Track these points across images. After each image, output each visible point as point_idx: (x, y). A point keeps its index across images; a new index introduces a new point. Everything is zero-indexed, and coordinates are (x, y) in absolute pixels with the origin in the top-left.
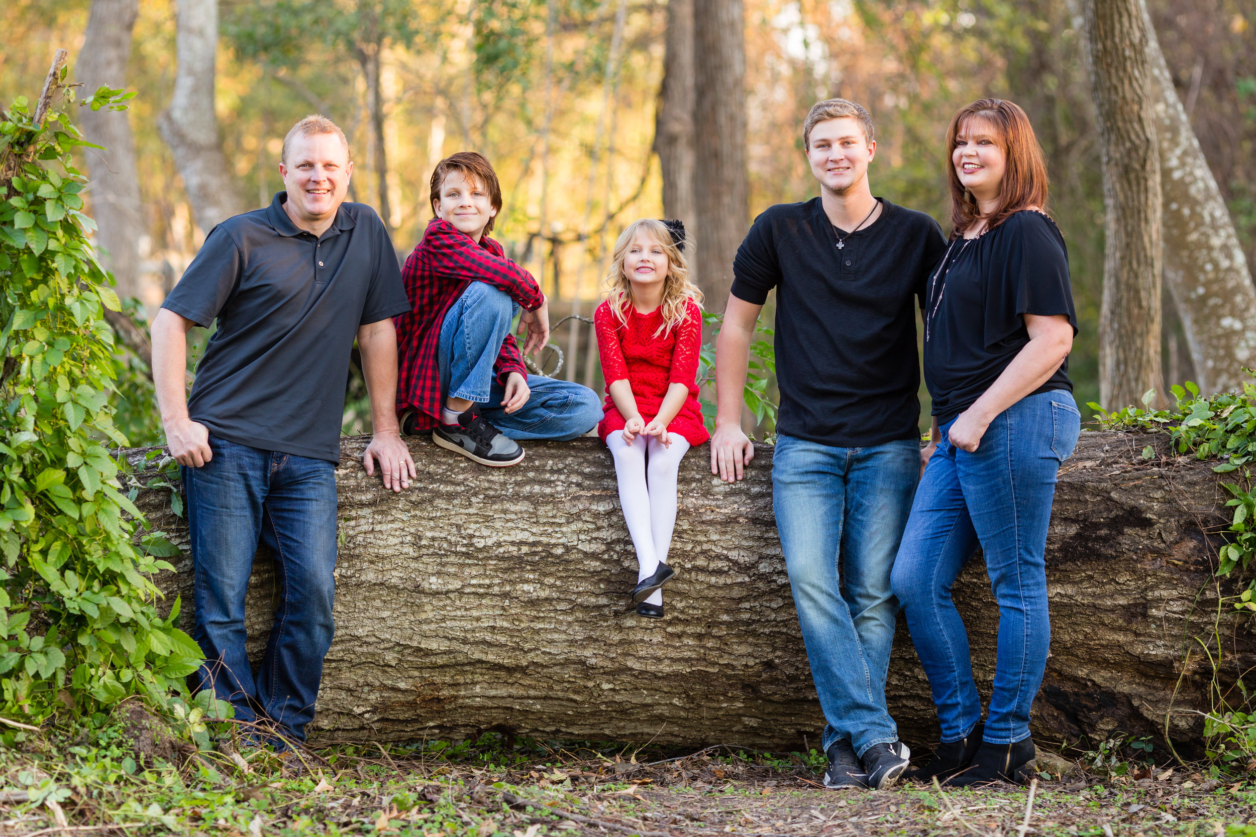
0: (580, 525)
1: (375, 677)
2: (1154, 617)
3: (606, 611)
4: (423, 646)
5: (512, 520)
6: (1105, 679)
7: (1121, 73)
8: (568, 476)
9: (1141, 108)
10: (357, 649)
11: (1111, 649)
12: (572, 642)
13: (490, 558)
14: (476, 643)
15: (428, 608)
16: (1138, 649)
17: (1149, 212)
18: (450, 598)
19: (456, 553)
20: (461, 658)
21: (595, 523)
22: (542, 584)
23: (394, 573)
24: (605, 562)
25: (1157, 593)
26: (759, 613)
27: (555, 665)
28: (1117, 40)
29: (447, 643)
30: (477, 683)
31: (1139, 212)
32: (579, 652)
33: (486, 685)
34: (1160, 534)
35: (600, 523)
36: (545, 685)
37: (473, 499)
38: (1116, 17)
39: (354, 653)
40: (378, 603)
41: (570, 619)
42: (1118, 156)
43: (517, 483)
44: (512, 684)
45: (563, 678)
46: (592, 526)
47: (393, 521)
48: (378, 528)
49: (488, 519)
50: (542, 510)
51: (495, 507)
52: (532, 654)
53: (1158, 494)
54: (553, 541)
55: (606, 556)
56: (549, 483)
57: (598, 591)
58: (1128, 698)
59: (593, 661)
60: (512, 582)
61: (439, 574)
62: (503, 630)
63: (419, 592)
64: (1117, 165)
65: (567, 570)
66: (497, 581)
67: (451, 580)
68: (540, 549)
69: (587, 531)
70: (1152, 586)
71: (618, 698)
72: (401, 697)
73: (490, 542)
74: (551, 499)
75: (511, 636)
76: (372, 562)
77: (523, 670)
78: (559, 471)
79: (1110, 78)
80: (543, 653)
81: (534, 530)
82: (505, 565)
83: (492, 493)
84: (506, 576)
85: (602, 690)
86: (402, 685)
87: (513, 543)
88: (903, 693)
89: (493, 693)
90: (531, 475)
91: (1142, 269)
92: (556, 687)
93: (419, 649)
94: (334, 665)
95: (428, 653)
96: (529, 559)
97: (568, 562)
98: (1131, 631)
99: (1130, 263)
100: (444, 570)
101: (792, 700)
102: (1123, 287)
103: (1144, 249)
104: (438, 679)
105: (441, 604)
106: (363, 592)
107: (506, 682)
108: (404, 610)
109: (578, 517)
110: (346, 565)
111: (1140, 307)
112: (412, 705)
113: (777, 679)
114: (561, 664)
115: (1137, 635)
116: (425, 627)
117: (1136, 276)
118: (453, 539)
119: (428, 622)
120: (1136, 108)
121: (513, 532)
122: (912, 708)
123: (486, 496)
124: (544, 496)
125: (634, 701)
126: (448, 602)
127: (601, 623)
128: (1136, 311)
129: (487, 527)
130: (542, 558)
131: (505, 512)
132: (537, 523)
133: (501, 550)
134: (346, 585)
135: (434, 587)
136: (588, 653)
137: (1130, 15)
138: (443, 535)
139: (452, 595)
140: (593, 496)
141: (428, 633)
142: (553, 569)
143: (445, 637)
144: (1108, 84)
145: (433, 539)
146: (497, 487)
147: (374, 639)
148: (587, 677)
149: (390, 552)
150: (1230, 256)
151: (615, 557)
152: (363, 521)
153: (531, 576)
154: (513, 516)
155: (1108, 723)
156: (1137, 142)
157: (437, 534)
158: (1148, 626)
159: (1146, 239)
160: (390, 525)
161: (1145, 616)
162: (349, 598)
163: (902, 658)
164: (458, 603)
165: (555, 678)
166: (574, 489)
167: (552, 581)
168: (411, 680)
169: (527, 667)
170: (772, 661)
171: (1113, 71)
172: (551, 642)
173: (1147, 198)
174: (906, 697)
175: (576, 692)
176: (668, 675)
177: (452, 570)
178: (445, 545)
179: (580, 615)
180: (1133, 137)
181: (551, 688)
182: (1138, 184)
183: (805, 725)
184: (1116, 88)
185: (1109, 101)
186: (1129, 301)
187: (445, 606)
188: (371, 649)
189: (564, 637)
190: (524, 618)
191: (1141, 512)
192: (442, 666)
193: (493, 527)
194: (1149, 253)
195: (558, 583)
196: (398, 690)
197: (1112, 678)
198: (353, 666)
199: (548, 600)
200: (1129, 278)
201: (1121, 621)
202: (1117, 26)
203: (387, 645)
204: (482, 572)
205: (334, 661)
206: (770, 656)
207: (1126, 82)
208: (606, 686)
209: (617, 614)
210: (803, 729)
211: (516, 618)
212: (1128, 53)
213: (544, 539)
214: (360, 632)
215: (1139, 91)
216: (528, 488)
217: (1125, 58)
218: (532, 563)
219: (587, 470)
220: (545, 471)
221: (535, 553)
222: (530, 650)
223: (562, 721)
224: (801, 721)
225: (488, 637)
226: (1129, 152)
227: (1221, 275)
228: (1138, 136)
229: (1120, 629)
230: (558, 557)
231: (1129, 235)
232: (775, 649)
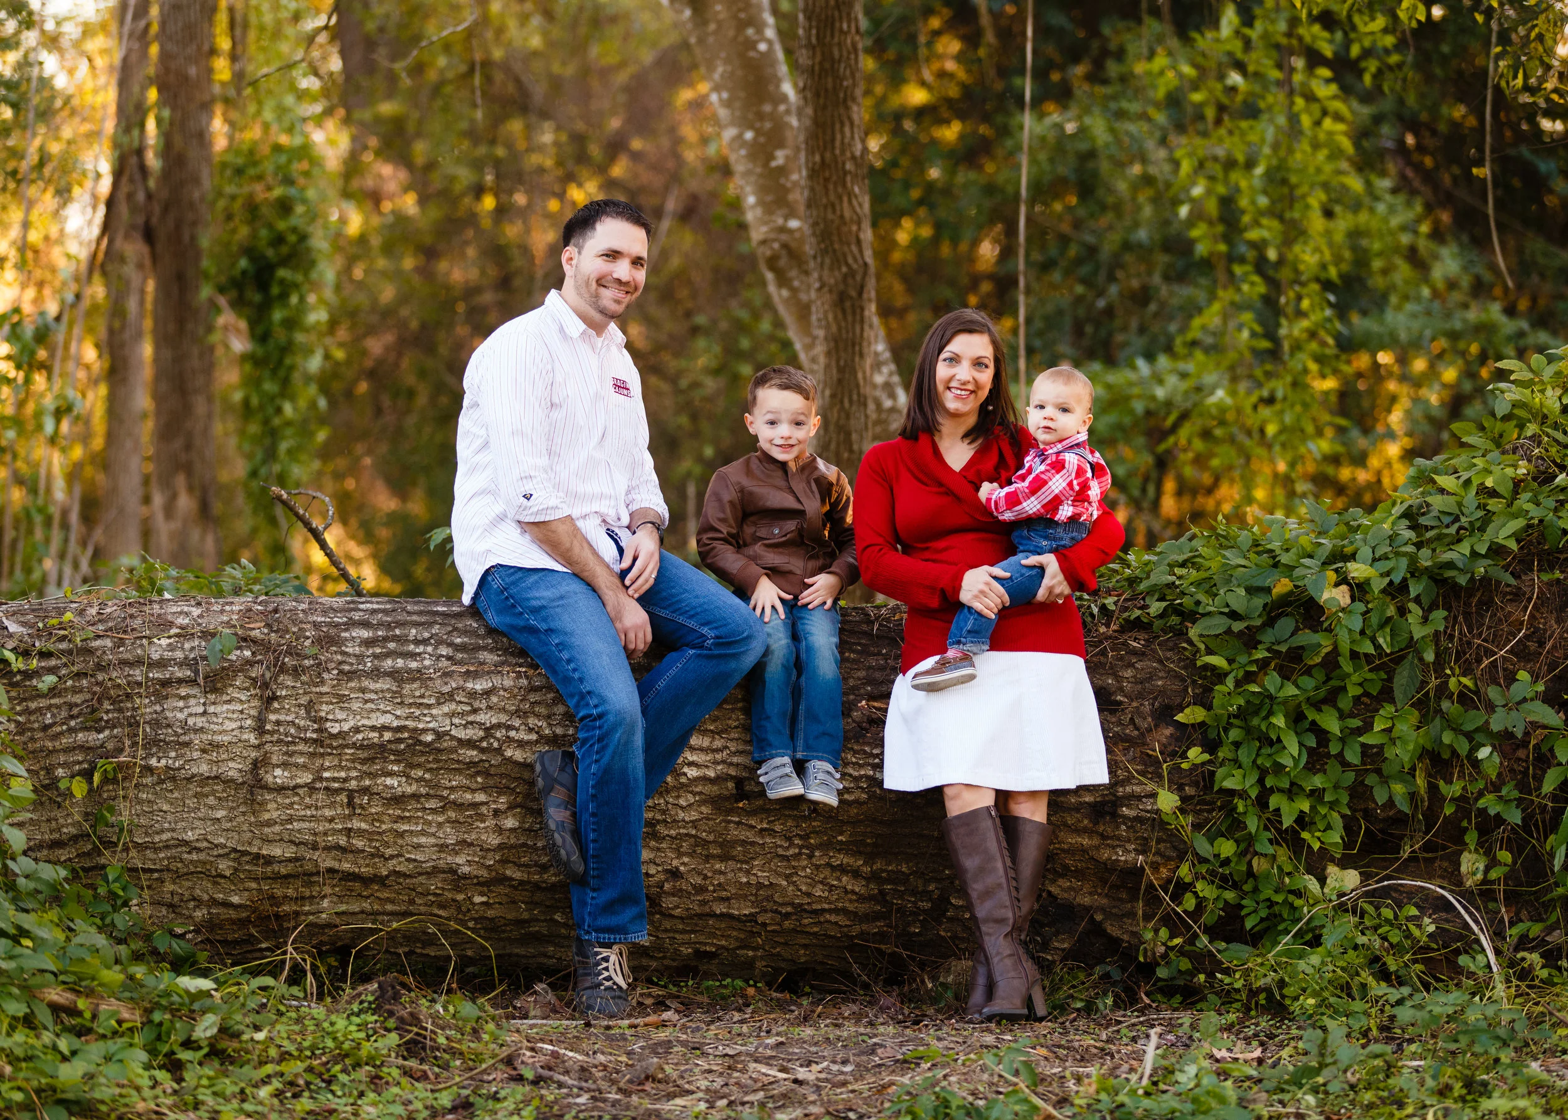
0: (453, 706)
1: (204, 890)
2: (1124, 817)
3: (484, 810)
4: (264, 852)
5: (372, 701)
6: (1063, 890)
7: (840, 190)
8: (436, 648)
9: (859, 229)
10: (185, 856)
11: (1073, 854)
12: (442, 848)
13: (347, 746)
14: (327, 849)
15: (271, 806)
16: (1105, 854)
17: (865, 344)
18: (297, 794)
19: (305, 740)
20: (309, 867)
21: (470, 704)
22: (408, 777)
23: (231, 764)
24: (483, 750)
25: (1128, 789)
26: (664, 812)
27: (420, 874)
28: (837, 152)
29: (294, 849)
30: (325, 897)
31: (853, 345)
32: (450, 859)
33: (335, 899)
34: (1132, 719)
35: (476, 704)
36: (406, 898)
37: (325, 676)
38: (838, 126)
39: (181, 861)
40: (211, 801)
41: (440, 819)
42: (832, 281)
43: (375, 656)
44: (368, 897)
45: (428, 890)
46: (468, 708)
47: (229, 702)
48: (211, 709)
49: (342, 699)
50: (407, 689)
51: (352, 684)
52: (394, 862)
53: (1129, 673)
54: (421, 726)
55: (484, 744)
56: (413, 656)
57: (474, 786)
58: (1087, 909)
59: (466, 869)
60: (373, 776)
61: (285, 765)
62: (361, 833)
63: (262, 787)
64: (830, 291)
65: (437, 761)
66: (354, 774)
67: (299, 773)
68: (406, 735)
69: (462, 714)
70: (1123, 781)
71: (490, 913)
72: (233, 914)
73: (346, 727)
74: (418, 676)
75: (371, 840)
76: (204, 751)
77: (381, 881)
78: (425, 642)
79: (827, 194)
80: (409, 860)
81: (398, 713)
82: (363, 755)
83: (347, 668)
84: (365, 768)
85: (474, 904)
86: (235, 899)
87: (373, 728)
88: (826, 906)
89: (343, 908)
90: (392, 645)
91: (854, 408)
92: (418, 901)
93: (257, 856)
94: (156, 875)
95: (269, 860)
96: (393, 747)
97: (439, 751)
98: (1097, 832)
99: (842, 402)
100: (293, 760)
101: (696, 915)
102: (832, 428)
103: (858, 386)
104: (278, 893)
105: (287, 801)
106: (194, 788)
107: (359, 895)
108: (242, 809)
109: (450, 697)
110: (173, 754)
111: (851, 451)
112: (243, 923)
113: (681, 890)
114: (427, 873)
115: (1103, 837)
116: (266, 830)
117: (848, 417)
118: (302, 723)
119: (269, 823)
120: (854, 228)
121: (373, 715)
122: (836, 923)
123: (341, 672)
124: (409, 671)
125: (509, 917)
126: (296, 799)
127: (478, 824)
128: (846, 455)
129: (341, 708)
130: (408, 746)
131: (363, 690)
132: (402, 703)
133: (360, 736)
134: (173, 779)
135: (279, 781)
136: (460, 860)
137: (852, 124)
138: (289, 718)
139: (301, 791)
140: (468, 672)
141: (271, 836)
142: (422, 759)
143: (291, 842)
144: (824, 201)
145: (278, 723)
146: (352, 660)
147: (205, 844)
148: (457, 889)
149: (226, 738)
150: (893, 396)
151: (496, 745)
152: (192, 702)
153: (395, 768)
154: (373, 696)
155: (1063, 941)
156: (855, 266)
157: (282, 718)
158: (1118, 827)
159: (860, 375)
160: (226, 707)
161: (1114, 815)
162: (176, 795)
163: (828, 865)
164: (307, 800)
165: (419, 890)
166: (444, 663)
167: (420, 773)
168: (246, 894)
169: (387, 877)
170: (677, 868)
171: (831, 187)
172: (418, 847)
173: (862, 330)
174: (830, 911)
175: (442, 906)
176: (554, 885)
177: (301, 760)
178: (292, 731)
179: (452, 814)
180: (850, 261)
181: (412, 902)
182: (854, 313)
183: (706, 944)
184: (833, 206)
185: (825, 219)
186: (838, 444)
187: (292, 804)
188: (202, 856)
189: (432, 840)
190: (386, 818)
191: (1111, 694)
192: (286, 877)
193: (349, 709)
194: (862, 391)
195: (427, 776)
196: (231, 905)
197: (1071, 888)
198: (178, 876)
199: (415, 796)
200: (839, 418)
201: (1086, 822)
202: (838, 137)
203: (221, 852)
204: (336, 762)
205: (156, 871)
206: (675, 863)
207: (845, 199)
208: (478, 899)
209: (496, 813)
210: (703, 948)
211: (377, 819)
212: (849, 166)
213: (410, 724)
214: (190, 836)
215: (858, 210)
216: (389, 662)
217: (845, 173)
218: (397, 753)
219: (458, 640)
220: (407, 641)
221: (400, 741)
222: (392, 857)
223: (419, 940)
224: (702, 939)
225: (343, 841)
226: (845, 277)
227: (884, 416)
228: (855, 260)
229: (1085, 831)
230: (428, 745)
231: (841, 370)
232: (680, 855)
